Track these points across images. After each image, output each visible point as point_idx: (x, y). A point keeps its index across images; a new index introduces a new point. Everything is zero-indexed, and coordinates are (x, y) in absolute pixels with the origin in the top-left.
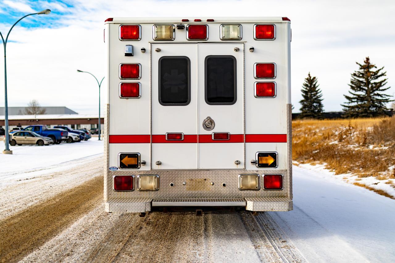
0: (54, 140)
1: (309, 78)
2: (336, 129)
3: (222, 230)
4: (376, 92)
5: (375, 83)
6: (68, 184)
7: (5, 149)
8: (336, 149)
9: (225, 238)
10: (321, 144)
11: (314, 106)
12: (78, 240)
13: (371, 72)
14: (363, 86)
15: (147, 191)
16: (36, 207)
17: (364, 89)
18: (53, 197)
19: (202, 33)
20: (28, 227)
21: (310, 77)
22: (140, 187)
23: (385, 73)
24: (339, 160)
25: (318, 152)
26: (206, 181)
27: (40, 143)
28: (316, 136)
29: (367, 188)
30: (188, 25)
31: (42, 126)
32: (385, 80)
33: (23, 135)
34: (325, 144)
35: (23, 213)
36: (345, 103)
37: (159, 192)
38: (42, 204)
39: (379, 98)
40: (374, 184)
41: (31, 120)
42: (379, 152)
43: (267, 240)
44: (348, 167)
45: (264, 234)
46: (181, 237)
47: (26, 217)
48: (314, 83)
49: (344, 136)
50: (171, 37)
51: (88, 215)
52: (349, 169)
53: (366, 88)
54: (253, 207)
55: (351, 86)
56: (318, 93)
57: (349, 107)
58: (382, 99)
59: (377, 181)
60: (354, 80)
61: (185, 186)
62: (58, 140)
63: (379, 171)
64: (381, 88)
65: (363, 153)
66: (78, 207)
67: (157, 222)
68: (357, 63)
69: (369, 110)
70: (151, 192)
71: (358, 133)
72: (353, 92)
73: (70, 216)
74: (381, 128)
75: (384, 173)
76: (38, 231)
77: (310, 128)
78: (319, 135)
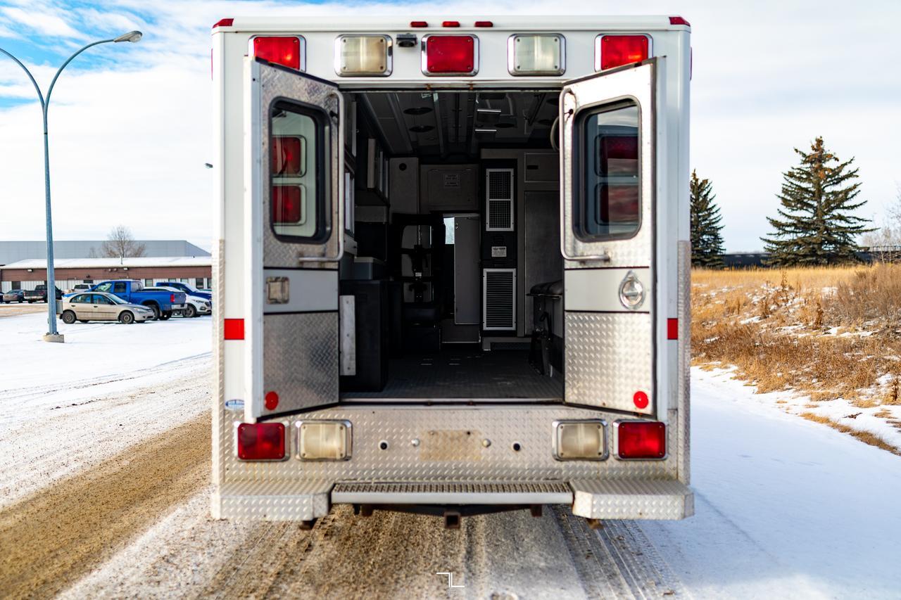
0: (156, 312)
1: (694, 181)
2: (752, 290)
3: (510, 553)
4: (835, 212)
5: (833, 193)
6: (162, 417)
7: (48, 330)
8: (756, 335)
9: (518, 582)
10: (723, 323)
11: (703, 241)
12: (145, 586)
13: (826, 169)
14: (809, 199)
15: (321, 460)
16: (71, 482)
17: (811, 206)
18: (118, 455)
19: (461, 56)
20: (31, 543)
21: (697, 180)
22: (303, 451)
23: (855, 172)
24: (765, 359)
25: (716, 340)
26: (472, 436)
27: (126, 318)
28: (710, 306)
29: (835, 426)
30: (425, 36)
31: (130, 282)
32: (855, 187)
33: (90, 301)
34: (732, 323)
35: (34, 499)
36: (771, 234)
37: (350, 464)
38: (87, 473)
39: (843, 224)
40: (850, 417)
41: (112, 268)
42: (852, 343)
43: (626, 586)
44: (786, 377)
45: (616, 569)
46: (407, 576)
47: (38, 511)
48: (705, 193)
49: (773, 307)
50: (382, 68)
51: (187, 506)
52: (788, 380)
53: (815, 204)
54: (592, 508)
55: (783, 198)
56: (713, 213)
57: (777, 243)
58: (849, 227)
59: (855, 410)
60: (790, 186)
61: (418, 450)
62: (164, 313)
63: (857, 387)
64: (846, 204)
65: (816, 344)
66: (168, 482)
67: (350, 529)
68: (796, 150)
69: (821, 249)
70: (330, 464)
71: (802, 299)
72: (787, 211)
73: (141, 509)
74: (854, 289)
75: (869, 391)
76: (52, 555)
77: (696, 287)
78: (717, 302)
